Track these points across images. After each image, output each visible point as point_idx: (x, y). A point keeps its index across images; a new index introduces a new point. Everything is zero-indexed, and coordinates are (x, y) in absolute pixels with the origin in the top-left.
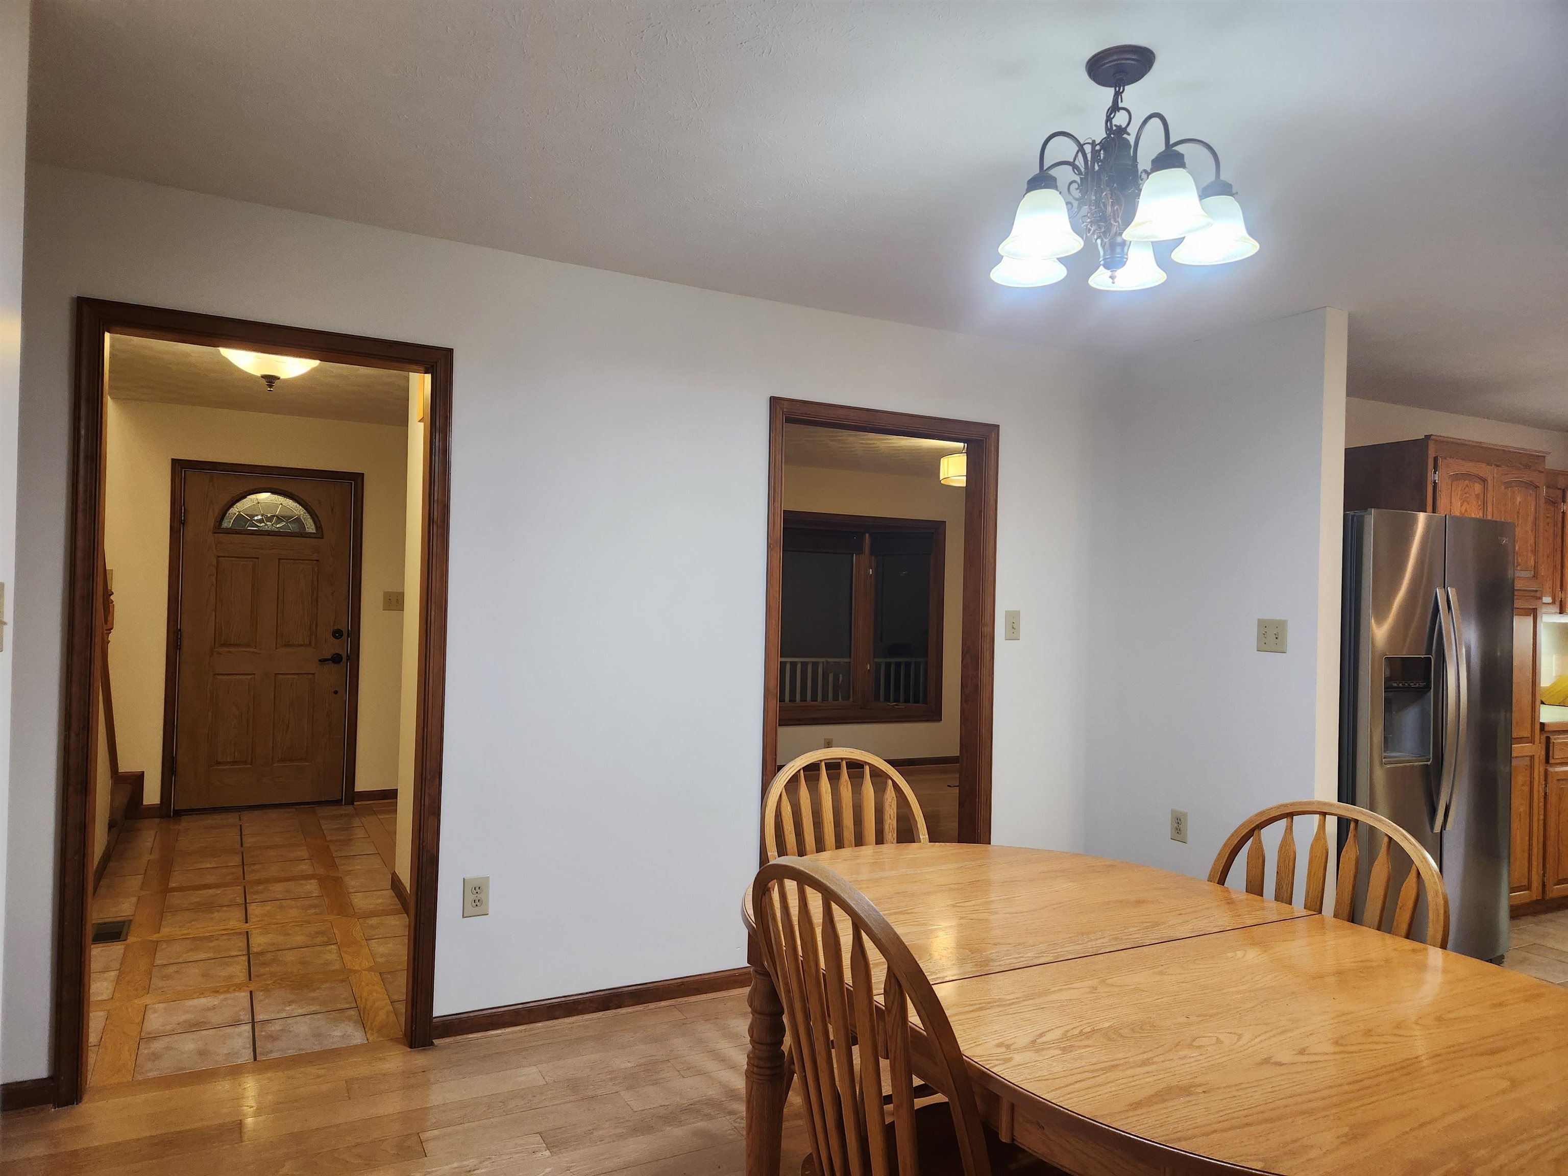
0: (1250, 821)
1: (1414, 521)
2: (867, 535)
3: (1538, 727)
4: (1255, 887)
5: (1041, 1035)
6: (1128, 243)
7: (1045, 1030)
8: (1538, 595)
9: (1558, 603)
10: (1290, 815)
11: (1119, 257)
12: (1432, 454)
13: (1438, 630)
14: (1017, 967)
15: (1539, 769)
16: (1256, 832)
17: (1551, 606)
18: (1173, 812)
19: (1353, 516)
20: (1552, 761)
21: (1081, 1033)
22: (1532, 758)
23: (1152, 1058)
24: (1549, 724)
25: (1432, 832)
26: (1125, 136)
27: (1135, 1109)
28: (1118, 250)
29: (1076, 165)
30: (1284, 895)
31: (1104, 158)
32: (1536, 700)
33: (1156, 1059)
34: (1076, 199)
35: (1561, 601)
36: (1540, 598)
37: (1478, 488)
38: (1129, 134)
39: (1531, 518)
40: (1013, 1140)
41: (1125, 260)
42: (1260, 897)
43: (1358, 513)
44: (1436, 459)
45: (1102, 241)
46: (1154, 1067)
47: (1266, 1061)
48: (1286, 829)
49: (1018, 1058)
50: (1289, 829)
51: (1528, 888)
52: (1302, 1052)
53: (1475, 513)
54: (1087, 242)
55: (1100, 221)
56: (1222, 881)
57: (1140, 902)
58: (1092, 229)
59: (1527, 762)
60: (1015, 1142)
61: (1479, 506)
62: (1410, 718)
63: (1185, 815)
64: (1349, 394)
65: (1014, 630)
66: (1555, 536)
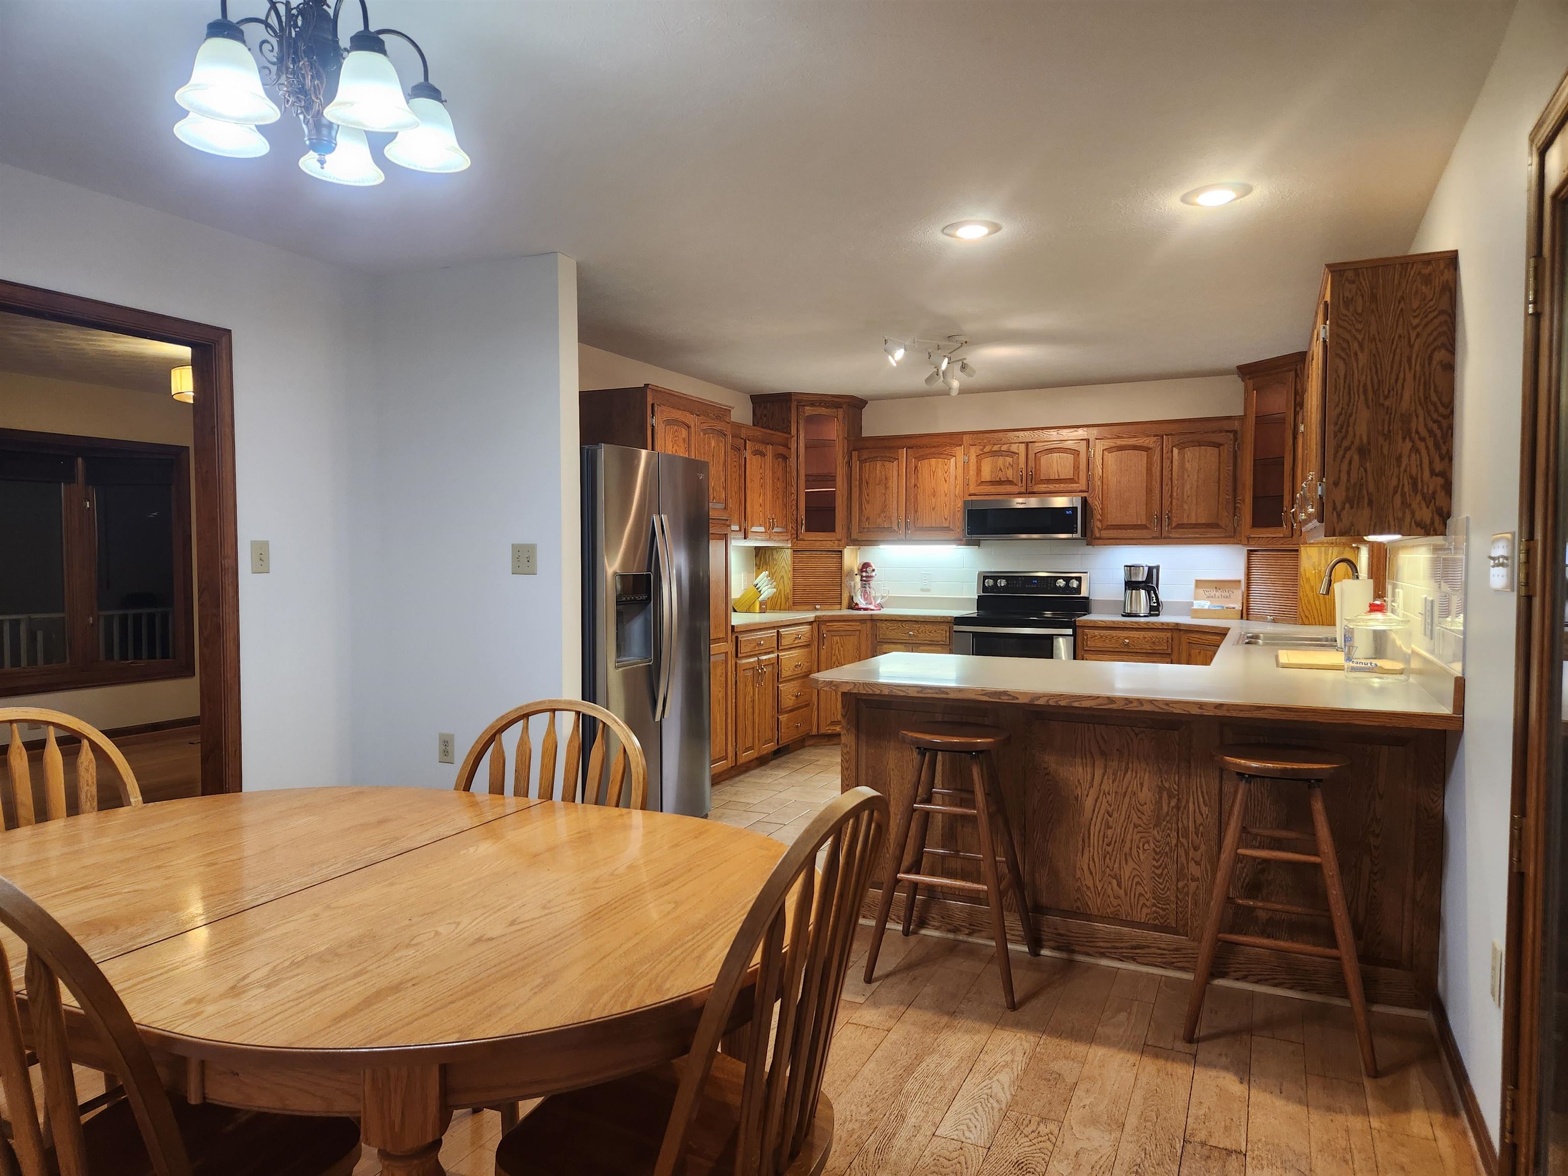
0: (492, 727)
1: (638, 458)
2: (80, 460)
3: (730, 628)
4: (497, 788)
5: (244, 978)
6: (335, 127)
7: (250, 972)
8: (728, 523)
9: (743, 531)
10: (526, 716)
11: (325, 140)
12: (650, 400)
13: (655, 554)
14: (229, 914)
15: (731, 662)
16: (497, 736)
17: (739, 533)
18: (441, 736)
19: (588, 450)
20: (739, 655)
21: (292, 963)
22: (726, 653)
23: (365, 968)
24: (738, 626)
25: (654, 721)
26: (325, 7)
27: (340, 1021)
28: (325, 131)
29: (269, 24)
30: (522, 790)
31: (303, 24)
32: (729, 607)
33: (371, 968)
34: (273, 64)
35: (745, 529)
36: (730, 526)
37: (684, 433)
38: (329, 7)
39: (722, 461)
40: (204, 1098)
41: (333, 145)
42: (502, 796)
43: (593, 447)
44: (653, 405)
45: (305, 117)
46: (368, 975)
47: (479, 940)
48: (523, 728)
49: (210, 1009)
50: (526, 728)
51: (726, 758)
52: (512, 923)
53: (683, 453)
54: (284, 112)
55: (300, 93)
56: (467, 788)
57: (381, 822)
58: (291, 100)
59: (723, 657)
60: (207, 1101)
61: (685, 448)
62: (636, 626)
63: (452, 737)
64: (581, 340)
65: (261, 562)
66: (740, 476)
